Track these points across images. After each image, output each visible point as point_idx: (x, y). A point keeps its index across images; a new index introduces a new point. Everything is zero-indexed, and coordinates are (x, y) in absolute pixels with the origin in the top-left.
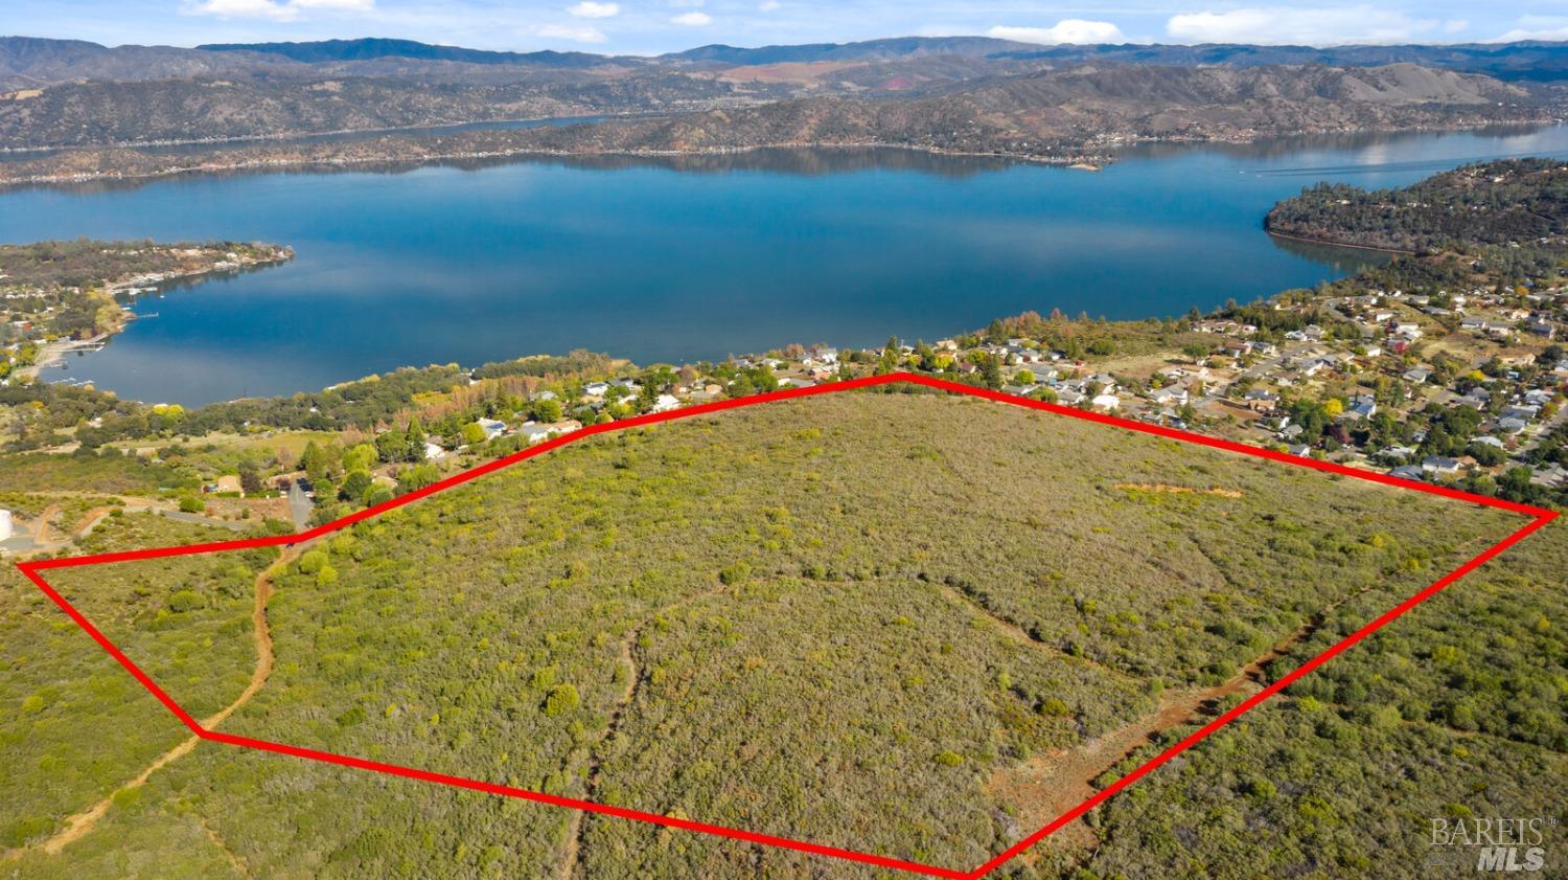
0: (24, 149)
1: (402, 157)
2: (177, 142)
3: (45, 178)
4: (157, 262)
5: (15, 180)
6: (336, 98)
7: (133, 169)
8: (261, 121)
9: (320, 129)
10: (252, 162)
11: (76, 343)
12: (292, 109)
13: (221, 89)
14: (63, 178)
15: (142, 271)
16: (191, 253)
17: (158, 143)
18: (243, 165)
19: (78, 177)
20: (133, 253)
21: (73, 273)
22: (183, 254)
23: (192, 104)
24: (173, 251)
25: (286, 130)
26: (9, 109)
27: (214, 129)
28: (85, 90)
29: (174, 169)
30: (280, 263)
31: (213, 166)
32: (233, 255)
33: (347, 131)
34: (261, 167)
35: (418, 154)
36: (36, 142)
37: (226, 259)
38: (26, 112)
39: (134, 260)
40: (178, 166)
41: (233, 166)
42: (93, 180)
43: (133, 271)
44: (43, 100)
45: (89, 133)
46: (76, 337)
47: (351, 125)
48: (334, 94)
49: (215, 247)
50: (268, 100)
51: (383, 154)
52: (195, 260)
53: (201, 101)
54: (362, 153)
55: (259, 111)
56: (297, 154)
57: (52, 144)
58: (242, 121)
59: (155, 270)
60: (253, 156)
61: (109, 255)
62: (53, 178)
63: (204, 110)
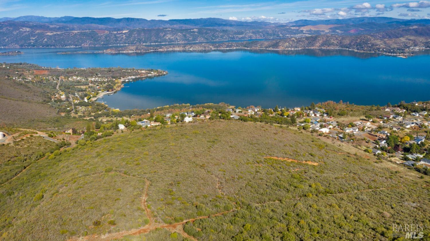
0: (122, 45)
1: (207, 49)
2: (157, 44)
3: (123, 52)
4: (134, 73)
5: (116, 52)
6: (196, 33)
7: (142, 50)
8: (177, 39)
9: (191, 41)
10: (171, 49)
11: (108, 92)
12: (185, 36)
13: (169, 31)
14: (127, 52)
15: (131, 76)
16: (143, 71)
17: (152, 44)
18: (168, 50)
19: (130, 52)
20: (129, 71)
21: (115, 75)
22: (141, 72)
23: (162, 34)
24: (139, 71)
25: (182, 41)
26: (121, 35)
27: (165, 41)
28: (138, 31)
29: (152, 51)
30: (164, 75)
31: (161, 50)
32: (153, 73)
33: (197, 42)
34: (173, 50)
35: (211, 48)
36: (125, 43)
37: (151, 73)
38: (124, 36)
39: (129, 73)
40: (153, 50)
41: (166, 50)
43: (128, 76)
44: (128, 33)
45: (137, 41)
46: (108, 91)
47: (198, 40)
48: (196, 32)
49: (149, 71)
50: (179, 34)
51: (202, 48)
52: (144, 73)
53: (164, 34)
54: (197, 47)
55: (177, 36)
56: (181, 47)
57: (128, 44)
58: (172, 39)
59: (134, 75)
60: (171, 47)
61: (124, 71)
62: (125, 52)
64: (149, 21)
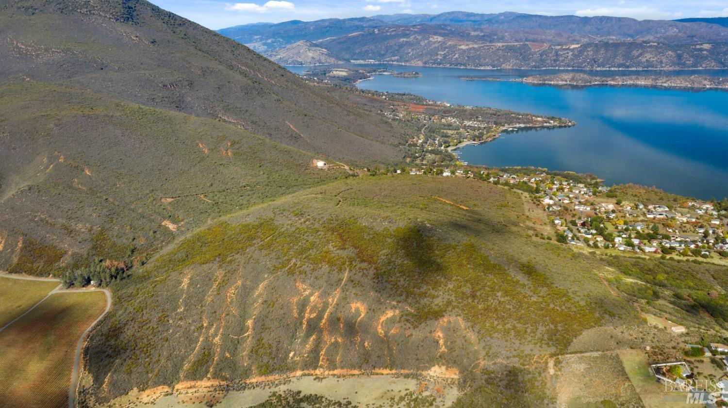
0: (563, 68)
1: (696, 85)
2: (620, 69)
3: (550, 82)
4: (525, 121)
5: (540, 82)
6: (705, 52)
7: (580, 81)
8: (661, 62)
10: (630, 82)
11: (473, 142)
12: (679, 57)
13: (651, 46)
14: (555, 83)
15: (519, 123)
16: (539, 119)
17: (612, 69)
18: (625, 83)
19: (561, 83)
20: (521, 117)
21: (499, 121)
22: (536, 119)
23: (635, 53)
24: (533, 118)
25: (671, 66)
26: (566, 52)
27: (639, 64)
28: (596, 45)
29: (596, 83)
30: (569, 126)
31: (613, 83)
32: (552, 122)
34: (633, 84)
35: (704, 85)
36: (568, 66)
37: (549, 123)
38: (571, 53)
39: (519, 119)
40: (599, 81)
41: (620, 83)
42: (566, 85)
43: (516, 123)
44: (579, 49)
45: (588, 64)
46: (474, 140)
47: (704, 65)
48: (705, 50)
49: (548, 118)
50: (670, 53)
51: (688, 83)
52: (539, 121)
53: (640, 51)
54: (678, 82)
55: (662, 57)
56: (650, 80)
57: (573, 67)
58: (653, 61)
59: (524, 123)
60: (631, 79)
61: (512, 117)
62: (552, 83)
63: (640, 55)
64: (640, 22)
